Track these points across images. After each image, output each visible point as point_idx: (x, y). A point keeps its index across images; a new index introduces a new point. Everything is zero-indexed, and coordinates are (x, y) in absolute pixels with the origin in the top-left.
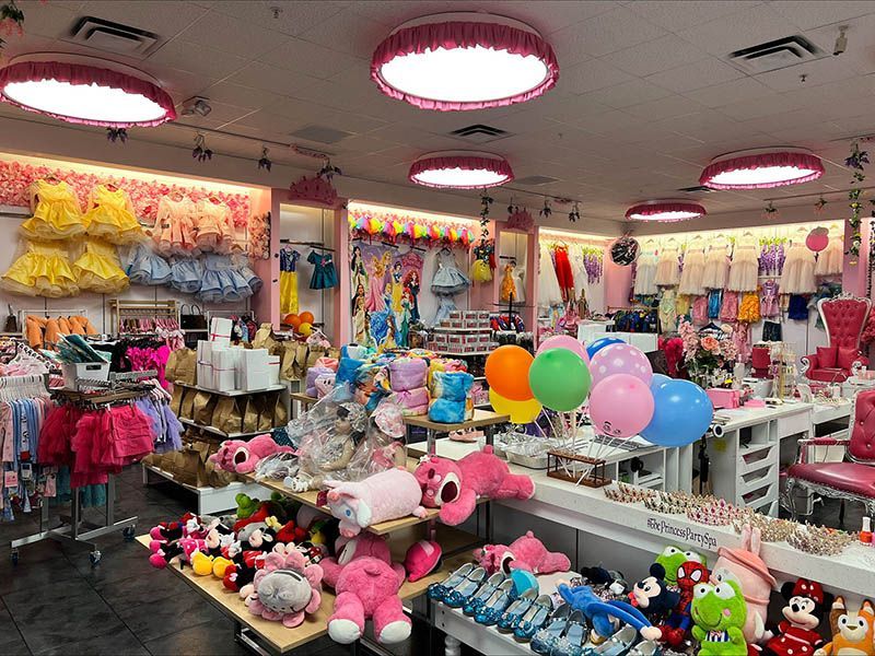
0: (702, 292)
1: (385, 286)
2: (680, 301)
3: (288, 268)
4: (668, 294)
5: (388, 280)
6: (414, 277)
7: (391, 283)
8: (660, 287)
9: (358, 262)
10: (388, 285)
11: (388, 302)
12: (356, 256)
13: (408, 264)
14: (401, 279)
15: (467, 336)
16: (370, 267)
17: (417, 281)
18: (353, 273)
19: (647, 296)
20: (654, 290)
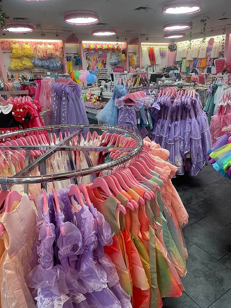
0: (192, 59)
1: (96, 63)
2: (187, 62)
3: (69, 60)
4: (184, 60)
5: (97, 62)
6: (104, 60)
7: (98, 63)
8: (182, 58)
9: (88, 57)
10: (97, 63)
11: (97, 68)
12: (87, 56)
13: (102, 57)
14: (100, 61)
15: (102, 74)
16: (92, 58)
17: (105, 61)
18: (87, 60)
19: (179, 62)
20: (181, 60)
